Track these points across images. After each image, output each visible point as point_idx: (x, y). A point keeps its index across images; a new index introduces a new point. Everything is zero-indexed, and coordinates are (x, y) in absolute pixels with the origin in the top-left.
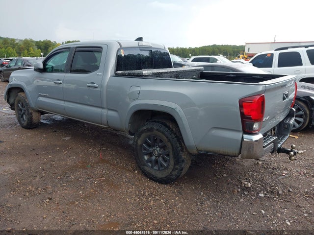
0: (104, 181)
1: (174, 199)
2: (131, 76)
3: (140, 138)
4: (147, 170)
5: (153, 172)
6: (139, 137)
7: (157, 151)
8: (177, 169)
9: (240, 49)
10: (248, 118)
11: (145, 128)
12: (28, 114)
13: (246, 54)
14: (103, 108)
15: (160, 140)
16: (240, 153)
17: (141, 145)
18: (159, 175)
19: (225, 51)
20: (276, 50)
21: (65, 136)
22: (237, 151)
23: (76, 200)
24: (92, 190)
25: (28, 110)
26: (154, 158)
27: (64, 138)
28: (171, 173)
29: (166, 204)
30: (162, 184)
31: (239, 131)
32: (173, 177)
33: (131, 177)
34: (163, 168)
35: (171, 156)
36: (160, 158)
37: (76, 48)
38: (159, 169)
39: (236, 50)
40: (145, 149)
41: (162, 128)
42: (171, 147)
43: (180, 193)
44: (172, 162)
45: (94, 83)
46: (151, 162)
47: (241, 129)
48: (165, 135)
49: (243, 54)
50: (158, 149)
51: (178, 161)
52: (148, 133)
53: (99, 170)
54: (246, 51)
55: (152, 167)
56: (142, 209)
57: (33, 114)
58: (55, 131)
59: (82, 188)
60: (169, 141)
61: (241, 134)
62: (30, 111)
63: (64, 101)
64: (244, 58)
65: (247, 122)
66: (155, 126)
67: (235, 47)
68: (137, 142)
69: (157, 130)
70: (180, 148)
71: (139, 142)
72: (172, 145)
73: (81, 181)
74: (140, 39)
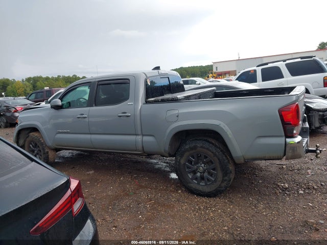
0: (155, 203)
1: (230, 208)
2: (165, 101)
3: (183, 158)
4: (194, 187)
5: (200, 188)
6: (182, 156)
7: (202, 167)
8: (226, 180)
9: (207, 69)
10: (288, 124)
11: (187, 147)
12: (44, 153)
13: (215, 73)
14: (136, 135)
15: (205, 156)
16: (285, 155)
17: (185, 164)
18: (207, 189)
19: (193, 73)
20: (258, 66)
21: (88, 171)
22: (282, 154)
23: (140, 224)
24: (149, 213)
25: (44, 149)
26: (198, 174)
27: (88, 173)
28: (220, 185)
29: (225, 213)
30: (211, 197)
31: (281, 136)
32: (222, 189)
33: (178, 197)
34: (210, 183)
35: (219, 169)
36: (206, 173)
37: (99, 81)
38: (206, 184)
39: (203, 70)
40: (188, 168)
41: (207, 145)
42: (218, 161)
43: (231, 202)
44: (220, 174)
45: (125, 113)
46: (196, 179)
47: (283, 134)
48: (210, 151)
49: (212, 73)
50: (203, 165)
51: (226, 172)
52: (192, 152)
53: (143, 195)
54: (214, 70)
55: (198, 184)
56: (206, 221)
57: (49, 153)
58: (74, 168)
59: (139, 212)
60: (215, 155)
61: (284, 138)
62: (46, 150)
63: (91, 134)
64: (213, 77)
65: (288, 127)
66: (199, 144)
67: (201, 67)
68: (179, 162)
69: (201, 147)
70: (227, 161)
71: (182, 161)
72: (219, 159)
73: (133, 207)
74: (158, 68)
